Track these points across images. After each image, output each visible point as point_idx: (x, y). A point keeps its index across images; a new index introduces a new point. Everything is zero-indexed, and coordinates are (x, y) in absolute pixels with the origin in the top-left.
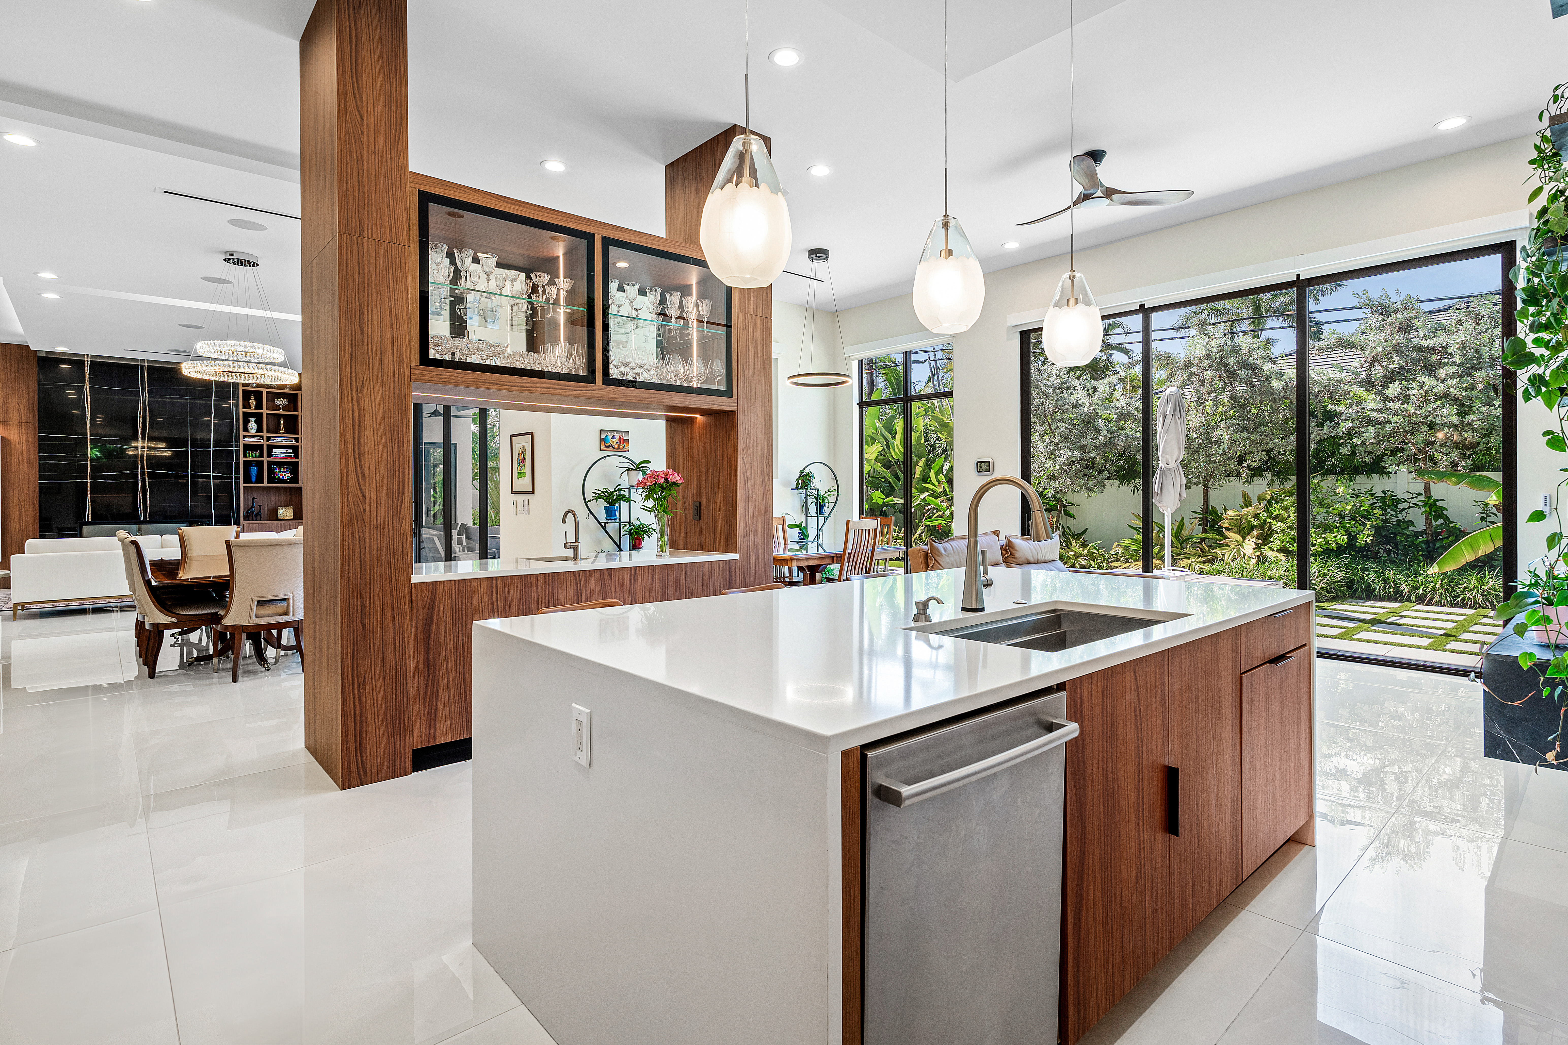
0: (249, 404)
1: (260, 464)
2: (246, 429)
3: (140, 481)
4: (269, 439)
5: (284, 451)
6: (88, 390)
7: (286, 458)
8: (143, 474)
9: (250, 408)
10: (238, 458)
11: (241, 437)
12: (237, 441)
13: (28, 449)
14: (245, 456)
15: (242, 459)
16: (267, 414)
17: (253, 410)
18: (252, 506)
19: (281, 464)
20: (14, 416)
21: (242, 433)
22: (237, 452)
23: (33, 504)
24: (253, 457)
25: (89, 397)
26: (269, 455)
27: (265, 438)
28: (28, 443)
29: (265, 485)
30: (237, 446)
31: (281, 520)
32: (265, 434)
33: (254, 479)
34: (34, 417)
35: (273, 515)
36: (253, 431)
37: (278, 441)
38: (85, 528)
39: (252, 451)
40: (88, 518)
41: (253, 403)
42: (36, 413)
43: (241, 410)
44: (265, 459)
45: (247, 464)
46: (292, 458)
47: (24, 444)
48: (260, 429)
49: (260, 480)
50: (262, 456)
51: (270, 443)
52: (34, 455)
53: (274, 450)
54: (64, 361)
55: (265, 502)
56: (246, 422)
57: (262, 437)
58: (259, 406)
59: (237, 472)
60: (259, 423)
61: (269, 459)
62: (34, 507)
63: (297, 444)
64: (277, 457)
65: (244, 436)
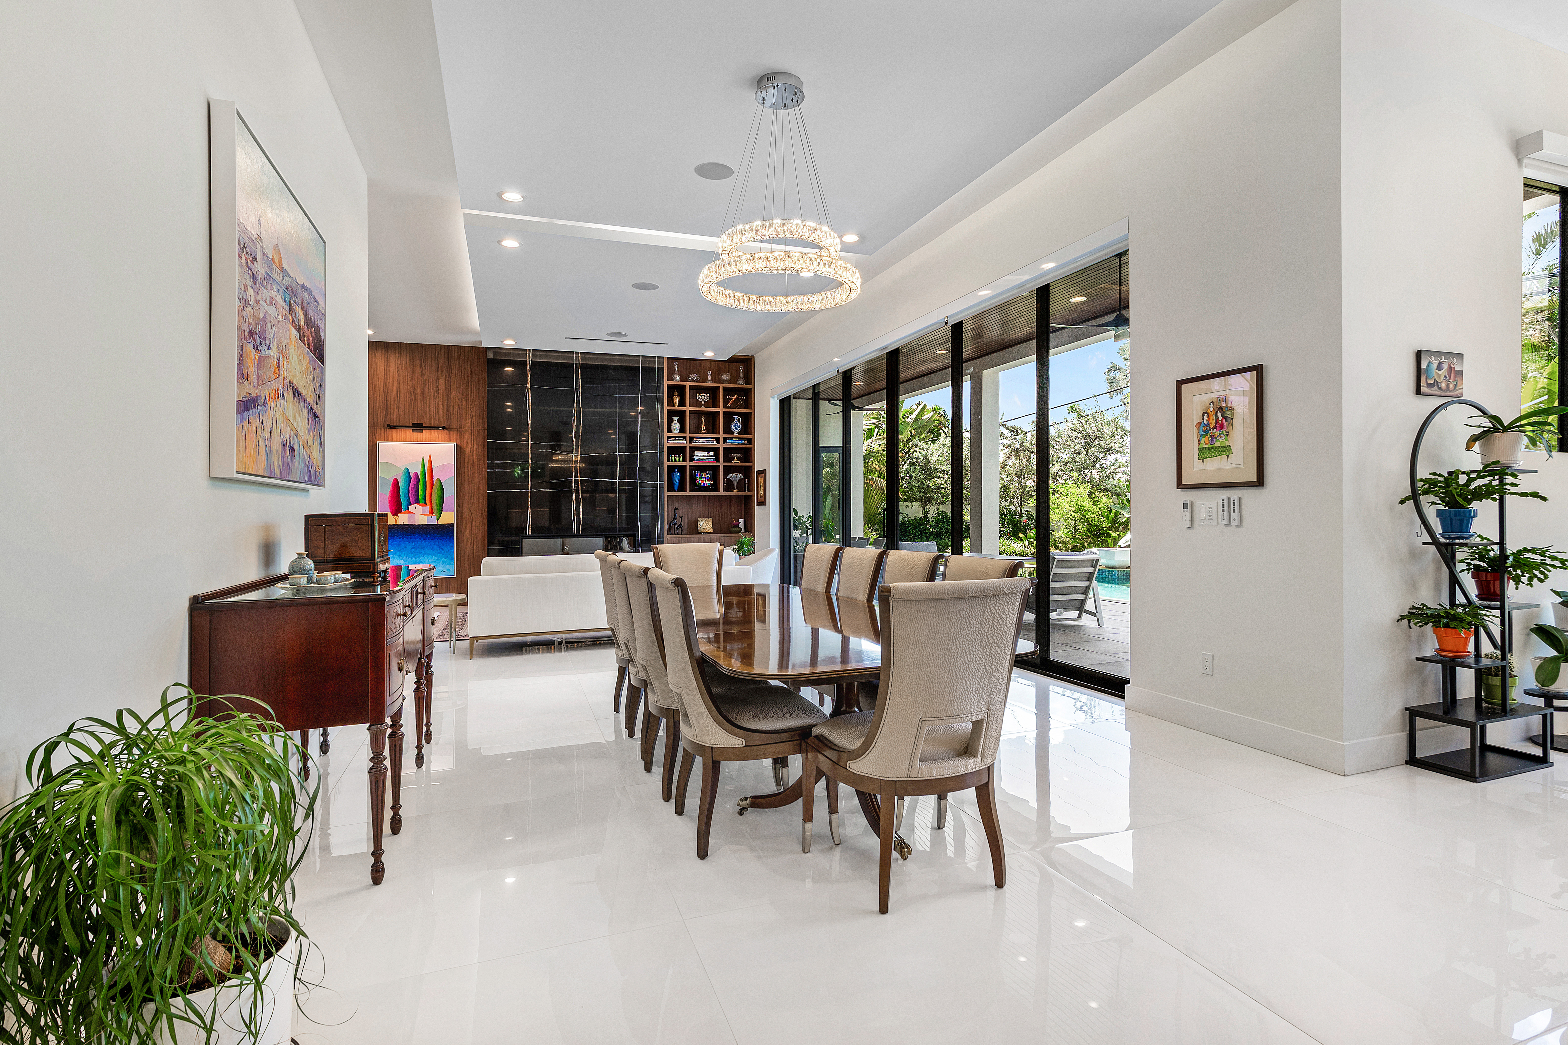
0: (673, 400)
1: (682, 469)
2: (670, 431)
3: (573, 489)
4: (691, 439)
5: (706, 453)
6: (529, 390)
7: (708, 462)
8: (576, 482)
9: (674, 405)
10: (662, 464)
11: (666, 438)
12: (662, 444)
13: (478, 458)
14: (669, 461)
15: (666, 464)
16: (691, 412)
17: (676, 408)
18: (674, 518)
19: (702, 469)
20: (467, 424)
21: (666, 434)
22: (662, 455)
23: (482, 515)
24: (676, 461)
25: (530, 398)
26: (692, 460)
27: (688, 439)
28: (478, 451)
29: (688, 493)
30: (662, 449)
31: (701, 533)
32: (688, 435)
33: (676, 487)
34: (483, 424)
35: (694, 529)
36: (677, 431)
37: (700, 443)
38: (526, 542)
39: (675, 454)
40: (529, 532)
41: (677, 400)
42: (486, 420)
43: (666, 408)
44: (688, 464)
45: (671, 469)
46: (713, 461)
47: (475, 454)
48: (682, 430)
49: (682, 488)
50: (684, 460)
51: (693, 444)
52: (483, 463)
53: (697, 453)
54: (509, 363)
55: (686, 513)
56: (670, 421)
57: (685, 438)
58: (682, 403)
59: (662, 479)
60: (682, 422)
61: (692, 464)
62: (483, 519)
63: (718, 446)
64: (699, 461)
65: (669, 437)
